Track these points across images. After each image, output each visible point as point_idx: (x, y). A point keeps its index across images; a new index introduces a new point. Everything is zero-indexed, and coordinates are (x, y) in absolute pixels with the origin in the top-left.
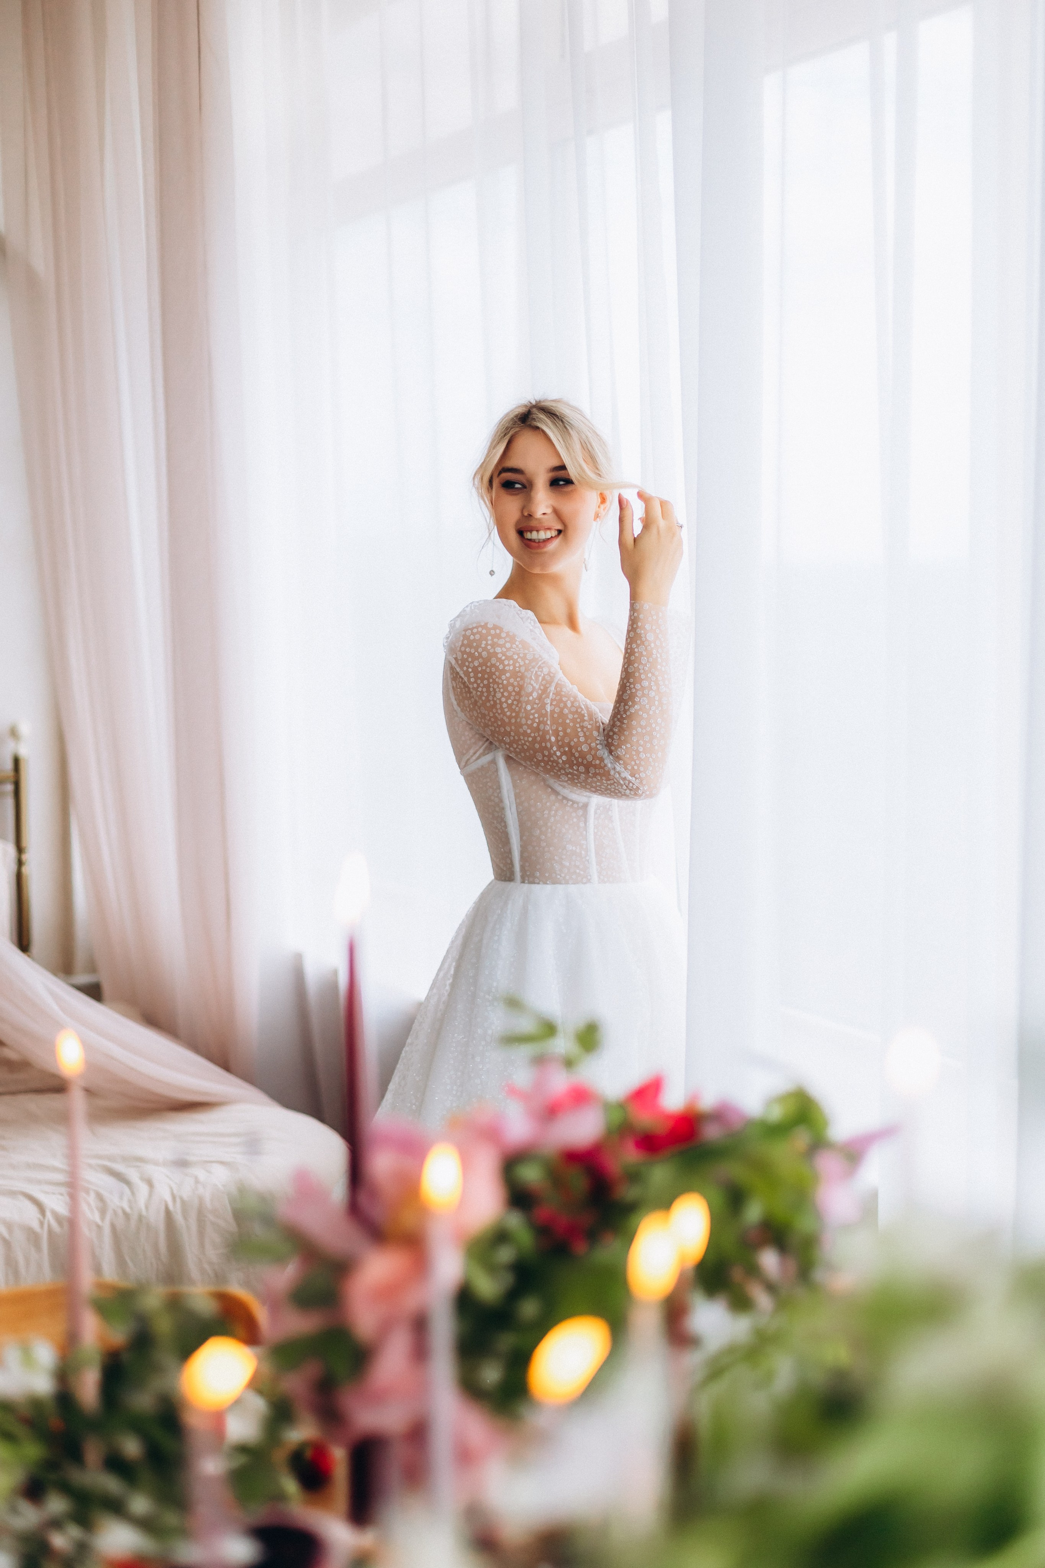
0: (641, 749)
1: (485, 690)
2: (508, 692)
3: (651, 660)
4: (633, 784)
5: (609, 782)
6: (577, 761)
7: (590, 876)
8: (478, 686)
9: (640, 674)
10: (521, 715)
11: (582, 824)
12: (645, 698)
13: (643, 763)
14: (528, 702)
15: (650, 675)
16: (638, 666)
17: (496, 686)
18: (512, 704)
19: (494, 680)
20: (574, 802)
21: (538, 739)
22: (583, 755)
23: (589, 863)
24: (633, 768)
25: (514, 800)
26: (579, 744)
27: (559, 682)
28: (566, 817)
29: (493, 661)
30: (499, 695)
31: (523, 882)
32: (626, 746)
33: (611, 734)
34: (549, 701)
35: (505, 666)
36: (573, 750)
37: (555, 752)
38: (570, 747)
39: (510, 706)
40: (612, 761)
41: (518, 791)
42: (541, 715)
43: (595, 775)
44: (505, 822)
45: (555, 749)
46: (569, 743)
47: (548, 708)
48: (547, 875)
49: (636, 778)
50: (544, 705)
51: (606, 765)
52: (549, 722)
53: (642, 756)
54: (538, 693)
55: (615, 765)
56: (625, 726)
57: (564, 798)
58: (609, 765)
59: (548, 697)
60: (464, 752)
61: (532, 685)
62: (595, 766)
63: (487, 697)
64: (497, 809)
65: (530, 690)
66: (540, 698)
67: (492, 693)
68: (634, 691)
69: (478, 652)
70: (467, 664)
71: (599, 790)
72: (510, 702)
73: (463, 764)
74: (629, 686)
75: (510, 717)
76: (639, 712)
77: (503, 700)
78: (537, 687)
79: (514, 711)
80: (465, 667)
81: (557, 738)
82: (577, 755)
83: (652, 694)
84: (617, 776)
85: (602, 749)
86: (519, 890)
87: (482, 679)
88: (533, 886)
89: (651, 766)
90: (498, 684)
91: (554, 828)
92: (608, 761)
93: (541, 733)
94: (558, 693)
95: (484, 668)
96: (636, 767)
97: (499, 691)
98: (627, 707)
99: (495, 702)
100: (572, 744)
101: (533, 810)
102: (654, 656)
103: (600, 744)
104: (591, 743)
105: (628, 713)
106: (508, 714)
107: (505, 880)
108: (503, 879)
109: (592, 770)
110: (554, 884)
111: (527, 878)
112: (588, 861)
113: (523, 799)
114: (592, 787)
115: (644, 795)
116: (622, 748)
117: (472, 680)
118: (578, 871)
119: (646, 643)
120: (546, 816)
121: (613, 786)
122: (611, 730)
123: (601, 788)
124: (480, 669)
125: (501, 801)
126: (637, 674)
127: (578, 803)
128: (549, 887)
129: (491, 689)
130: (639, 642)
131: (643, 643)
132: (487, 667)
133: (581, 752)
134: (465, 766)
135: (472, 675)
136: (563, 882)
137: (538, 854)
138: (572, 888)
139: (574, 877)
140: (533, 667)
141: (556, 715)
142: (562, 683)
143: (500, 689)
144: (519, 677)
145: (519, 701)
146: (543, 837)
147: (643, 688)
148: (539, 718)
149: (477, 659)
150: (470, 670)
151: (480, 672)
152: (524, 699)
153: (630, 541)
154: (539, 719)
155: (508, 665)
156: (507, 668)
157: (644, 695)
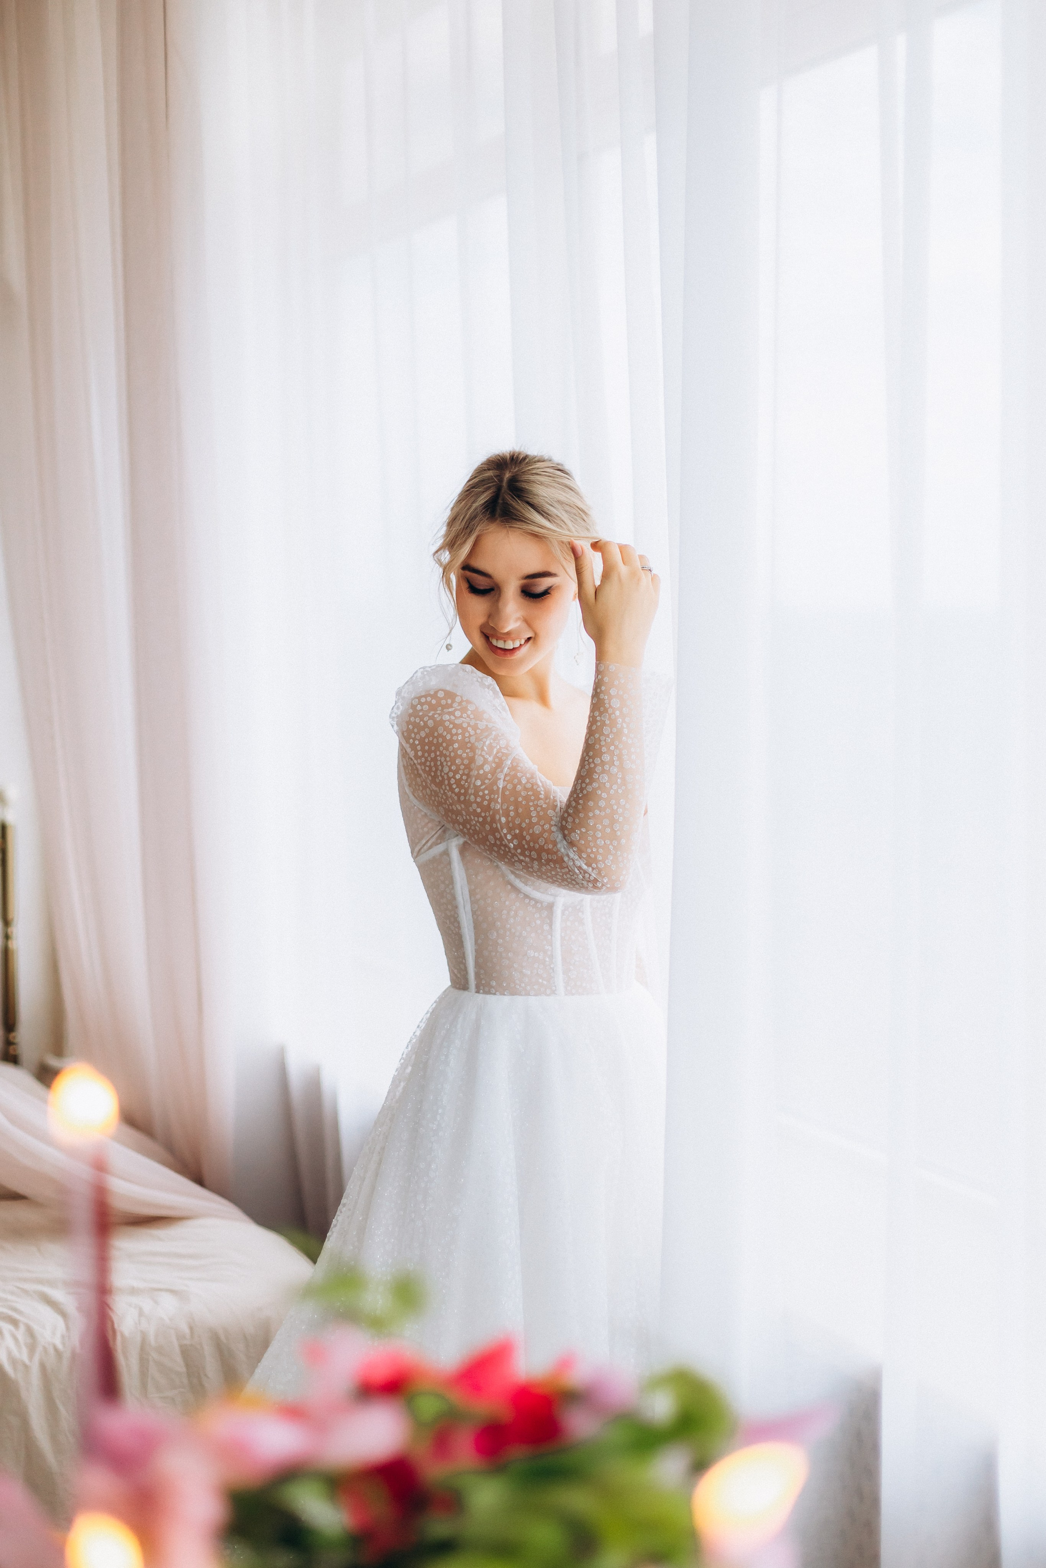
0: (599, 835)
1: (432, 764)
2: (456, 765)
3: (615, 730)
4: (590, 875)
5: (563, 871)
6: (529, 845)
7: (555, 986)
8: (426, 760)
9: (601, 746)
10: (470, 791)
11: (546, 927)
12: (604, 775)
13: (601, 851)
14: (478, 777)
15: (612, 748)
16: (599, 738)
17: (443, 759)
18: (461, 779)
19: (441, 752)
20: (537, 901)
21: (489, 819)
22: (535, 838)
23: (553, 971)
24: (589, 856)
25: (469, 898)
26: (531, 825)
27: (517, 757)
28: (528, 919)
29: (441, 730)
30: (446, 770)
31: (478, 992)
32: (581, 831)
33: (566, 815)
34: (502, 777)
35: (452, 735)
36: (525, 832)
37: (505, 835)
38: (522, 830)
39: (458, 782)
40: (566, 847)
41: (473, 887)
42: (492, 792)
43: (548, 861)
44: (459, 923)
45: (505, 831)
46: (520, 824)
47: (501, 784)
48: (505, 985)
49: (593, 869)
50: (495, 783)
51: (558, 850)
52: (499, 800)
53: (600, 842)
54: (491, 767)
55: (568, 852)
56: (580, 807)
57: (526, 896)
58: (563, 850)
59: (502, 771)
60: (417, 841)
61: (483, 756)
62: (548, 852)
63: (435, 772)
64: (450, 907)
65: (481, 763)
66: (494, 772)
67: (440, 768)
68: (592, 765)
69: (424, 721)
70: (413, 735)
71: (556, 881)
72: (458, 777)
73: (415, 854)
74: (588, 761)
75: (459, 795)
76: (597, 792)
77: (451, 774)
78: (490, 759)
79: (462, 787)
80: (411, 740)
81: (507, 819)
82: (528, 838)
83: (614, 770)
84: (571, 863)
85: (557, 831)
86: (473, 1000)
87: (429, 752)
88: (488, 996)
89: (611, 854)
90: (445, 756)
91: (513, 930)
92: (562, 846)
93: (491, 813)
94: (513, 768)
95: (431, 739)
96: (592, 856)
97: (447, 765)
98: (584, 785)
99: (443, 777)
100: (524, 825)
101: (490, 909)
102: (619, 726)
103: (555, 825)
104: (544, 825)
105: (585, 792)
106: (457, 790)
107: (459, 989)
108: (458, 986)
109: (544, 856)
110: (513, 995)
111: (482, 987)
112: (553, 969)
113: (478, 897)
114: (548, 877)
115: (604, 888)
116: (575, 832)
117: (420, 753)
118: (540, 980)
119: (610, 711)
120: (504, 917)
121: (569, 876)
122: (566, 811)
123: (557, 878)
124: (427, 741)
125: (454, 898)
126: (597, 746)
127: (541, 903)
128: (506, 999)
129: (439, 763)
130: (602, 709)
131: (606, 710)
132: (434, 737)
133: (533, 834)
134: (416, 857)
135: (419, 748)
136: (523, 993)
137: (495, 960)
138: (533, 1000)
139: (536, 987)
140: (486, 737)
141: (507, 793)
142: (520, 758)
143: (447, 762)
144: (469, 748)
145: (468, 776)
146: (500, 941)
147: (603, 763)
148: (489, 794)
149: (423, 728)
150: (417, 742)
151: (426, 744)
152: (474, 773)
153: (590, 592)
154: (490, 796)
155: (457, 734)
156: (455, 738)
157: (603, 771)
